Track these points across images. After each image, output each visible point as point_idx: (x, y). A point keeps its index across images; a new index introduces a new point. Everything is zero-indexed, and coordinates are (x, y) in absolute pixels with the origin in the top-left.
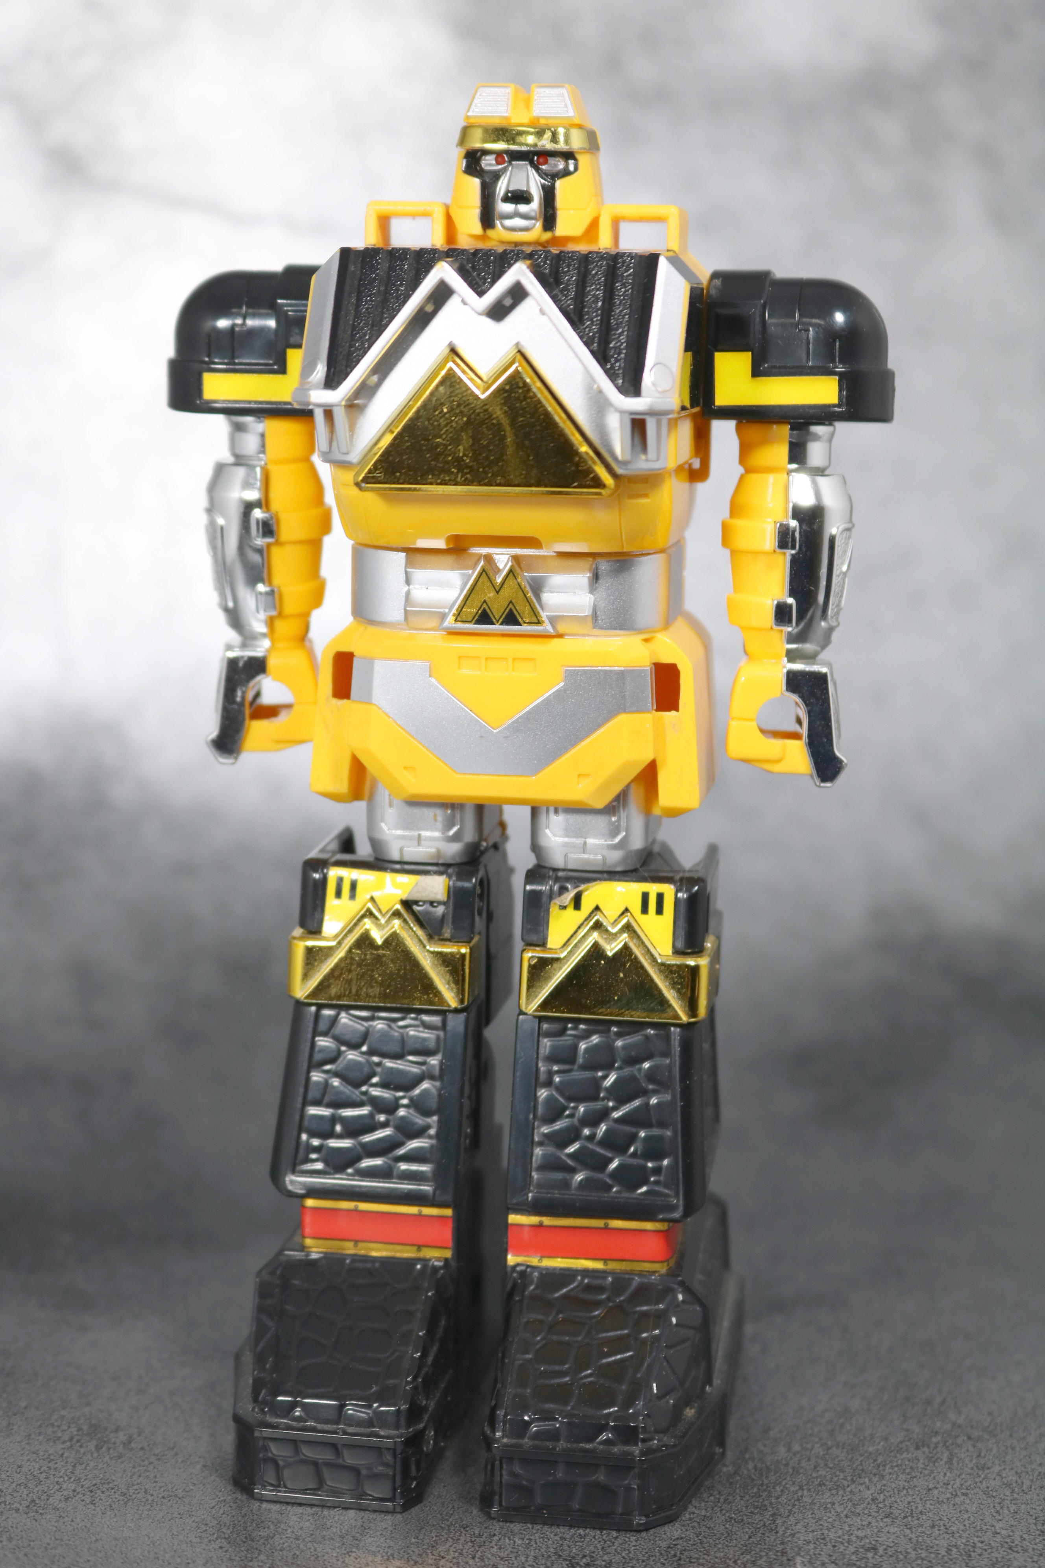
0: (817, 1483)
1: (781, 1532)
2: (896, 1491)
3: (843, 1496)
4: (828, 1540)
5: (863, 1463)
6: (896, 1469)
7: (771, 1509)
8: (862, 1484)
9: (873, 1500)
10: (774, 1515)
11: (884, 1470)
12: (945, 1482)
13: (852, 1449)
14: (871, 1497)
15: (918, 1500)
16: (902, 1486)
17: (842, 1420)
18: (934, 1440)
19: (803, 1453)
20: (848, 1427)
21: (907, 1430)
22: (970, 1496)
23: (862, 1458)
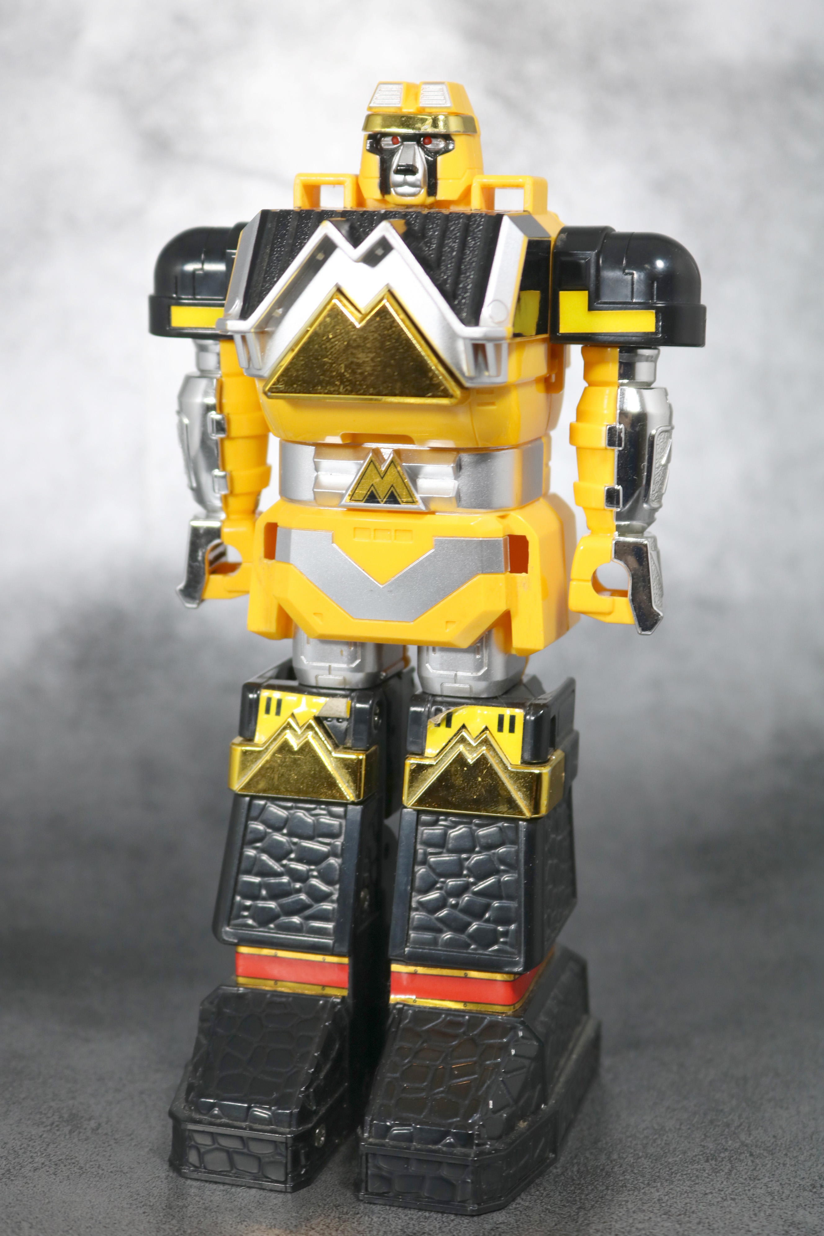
0: (620, 1185)
1: (580, 1222)
2: (679, 1194)
3: (637, 1196)
4: (613, 1229)
5: (661, 1171)
6: (685, 1176)
7: (579, 1203)
8: (654, 1187)
9: (659, 1200)
10: (580, 1208)
11: (675, 1177)
12: (720, 1188)
13: (656, 1160)
14: (658, 1198)
15: (694, 1202)
16: (685, 1191)
17: (656, 1136)
18: (722, 1155)
19: (619, 1160)
20: (659, 1142)
21: (704, 1147)
22: (737, 1201)
23: (661, 1167)
